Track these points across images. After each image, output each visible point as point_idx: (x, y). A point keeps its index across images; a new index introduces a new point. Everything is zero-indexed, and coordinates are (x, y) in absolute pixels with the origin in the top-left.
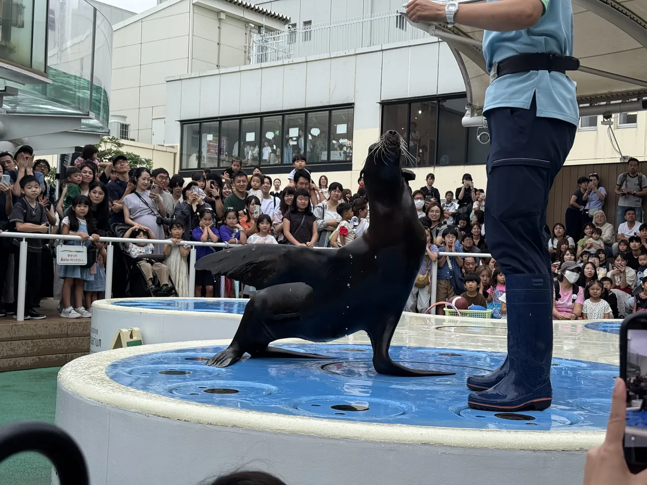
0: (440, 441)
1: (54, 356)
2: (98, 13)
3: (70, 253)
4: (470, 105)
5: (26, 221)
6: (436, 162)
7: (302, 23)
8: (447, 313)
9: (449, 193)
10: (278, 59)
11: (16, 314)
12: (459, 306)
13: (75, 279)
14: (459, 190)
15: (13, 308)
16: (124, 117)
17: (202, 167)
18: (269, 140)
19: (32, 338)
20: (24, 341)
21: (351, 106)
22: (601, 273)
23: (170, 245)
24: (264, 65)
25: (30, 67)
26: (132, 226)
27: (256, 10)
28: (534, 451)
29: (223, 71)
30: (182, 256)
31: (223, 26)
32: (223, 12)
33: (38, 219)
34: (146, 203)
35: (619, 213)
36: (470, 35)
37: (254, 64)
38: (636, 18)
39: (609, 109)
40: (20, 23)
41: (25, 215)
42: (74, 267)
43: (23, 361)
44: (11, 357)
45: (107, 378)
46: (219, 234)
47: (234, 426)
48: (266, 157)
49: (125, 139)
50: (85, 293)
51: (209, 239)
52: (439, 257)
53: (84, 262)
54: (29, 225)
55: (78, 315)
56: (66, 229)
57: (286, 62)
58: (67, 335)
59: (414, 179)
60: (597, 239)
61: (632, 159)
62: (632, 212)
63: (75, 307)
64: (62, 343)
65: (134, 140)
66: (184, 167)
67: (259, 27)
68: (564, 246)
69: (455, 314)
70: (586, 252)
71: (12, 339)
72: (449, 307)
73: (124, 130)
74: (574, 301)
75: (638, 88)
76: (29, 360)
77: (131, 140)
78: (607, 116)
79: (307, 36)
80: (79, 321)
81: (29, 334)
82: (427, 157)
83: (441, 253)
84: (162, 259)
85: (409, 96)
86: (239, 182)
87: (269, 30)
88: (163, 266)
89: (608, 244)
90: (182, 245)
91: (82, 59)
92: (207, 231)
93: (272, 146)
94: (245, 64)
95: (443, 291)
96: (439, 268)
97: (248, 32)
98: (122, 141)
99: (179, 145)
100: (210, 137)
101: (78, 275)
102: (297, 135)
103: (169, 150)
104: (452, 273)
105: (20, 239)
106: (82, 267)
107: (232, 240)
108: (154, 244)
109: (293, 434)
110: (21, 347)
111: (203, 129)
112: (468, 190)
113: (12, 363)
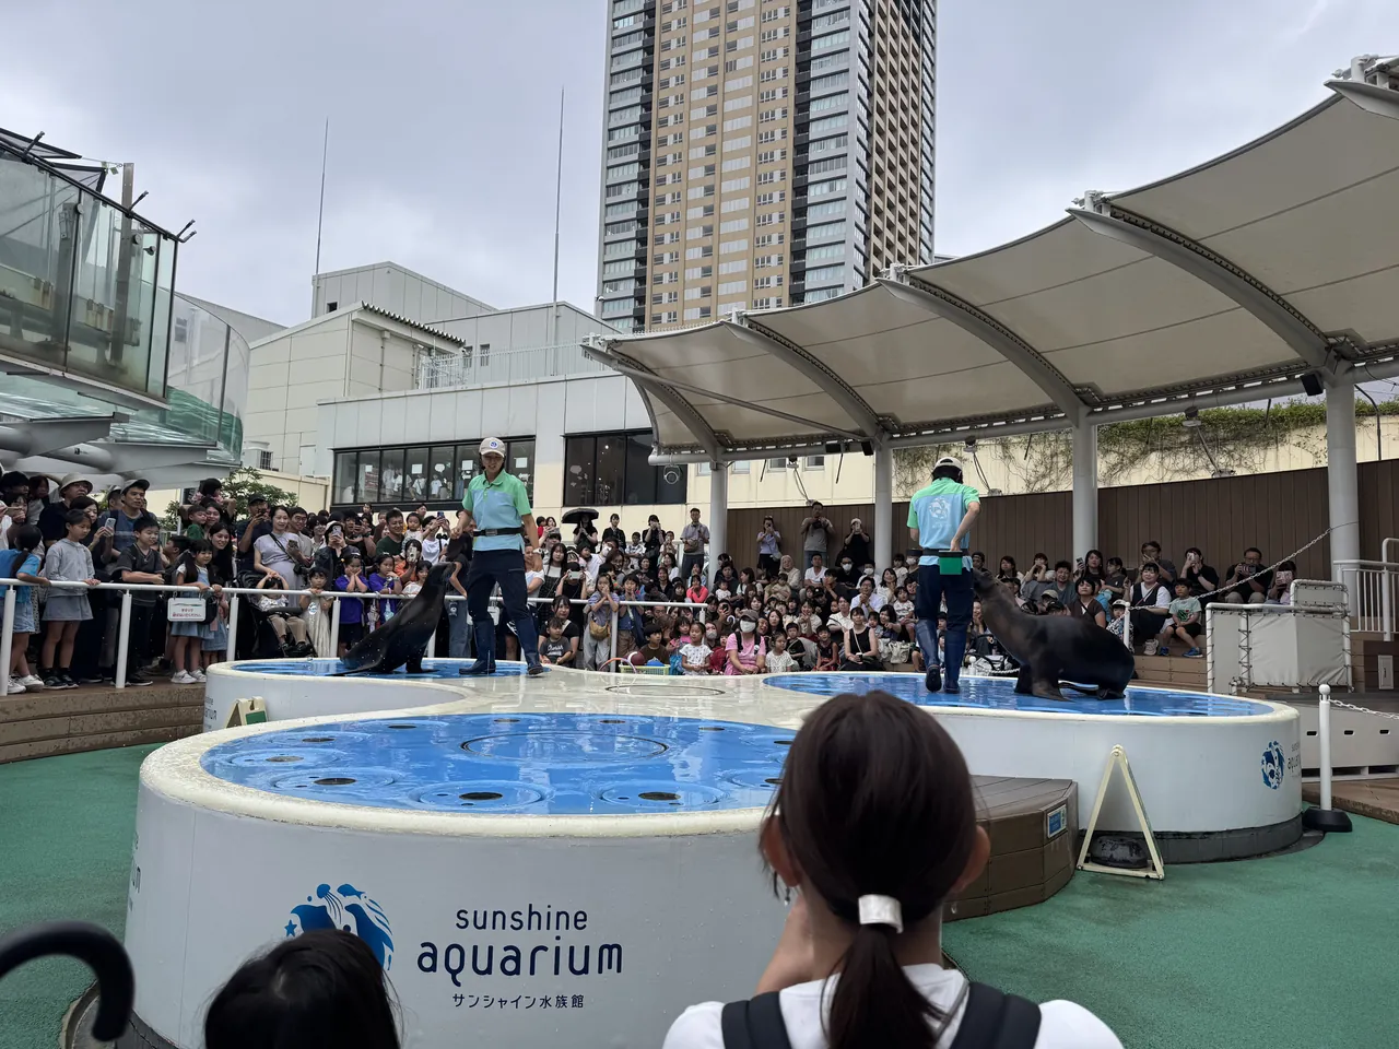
0: (570, 832)
1: (161, 729)
2: (232, 331)
3: (185, 608)
4: (657, 443)
5: (135, 569)
6: (623, 500)
7: (479, 347)
8: (622, 670)
9: (636, 535)
10: (450, 384)
11: (114, 680)
12: (635, 662)
13: (190, 638)
14: (645, 532)
15: (112, 673)
16: (267, 444)
17: (359, 501)
18: (438, 473)
19: (134, 709)
20: (123, 713)
21: (531, 438)
22: (787, 620)
23: (308, 597)
24: (433, 390)
25: (145, 391)
26: (265, 574)
27: (426, 331)
28: (670, 836)
29: (385, 395)
30: (323, 609)
31: (387, 346)
32: (388, 330)
33: (151, 567)
34: (282, 547)
35: (806, 557)
36: (655, 371)
37: (422, 389)
38: (818, 363)
39: (794, 451)
40: (134, 340)
41: (134, 563)
42: (190, 624)
43: (120, 737)
44: (106, 732)
45: (200, 769)
46: (369, 584)
47: (339, 826)
48: (435, 491)
49: (267, 468)
50: (202, 653)
51: (356, 589)
52: (620, 606)
53: (202, 617)
54: (138, 574)
55: (194, 680)
56: (181, 579)
57: (459, 388)
58: (178, 705)
59: (597, 518)
60: (783, 585)
61: (817, 503)
62: (818, 557)
63: (189, 670)
64: (170, 714)
65: (277, 470)
66: (337, 501)
67: (429, 349)
68: (751, 592)
69: (631, 671)
70: (773, 599)
71: (108, 711)
72: (625, 663)
73: (266, 459)
74: (756, 652)
75: (822, 432)
76: (129, 735)
77: (274, 470)
78: (793, 459)
79: (484, 361)
80: (193, 687)
81: (130, 704)
82: (614, 496)
83: (622, 602)
84: (299, 612)
85: (595, 430)
86: (396, 523)
87: (440, 352)
88: (299, 620)
89: (795, 590)
90: (324, 597)
91: (213, 381)
92: (354, 579)
93: (442, 480)
94: (413, 388)
95: (623, 643)
96: (619, 618)
97: (416, 354)
98: (262, 472)
99: (331, 477)
100: (369, 468)
101: (194, 632)
102: (471, 468)
103: (319, 481)
104: (633, 623)
105: (124, 591)
106: (200, 624)
107: (384, 590)
108: (287, 596)
109: (409, 833)
110: (118, 720)
111: (361, 458)
112: (655, 532)
113: (107, 739)
